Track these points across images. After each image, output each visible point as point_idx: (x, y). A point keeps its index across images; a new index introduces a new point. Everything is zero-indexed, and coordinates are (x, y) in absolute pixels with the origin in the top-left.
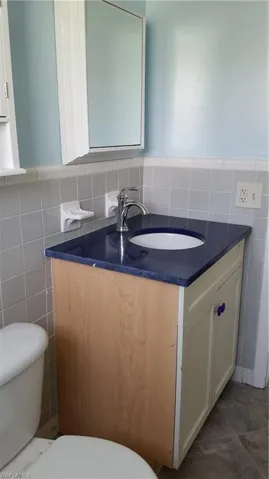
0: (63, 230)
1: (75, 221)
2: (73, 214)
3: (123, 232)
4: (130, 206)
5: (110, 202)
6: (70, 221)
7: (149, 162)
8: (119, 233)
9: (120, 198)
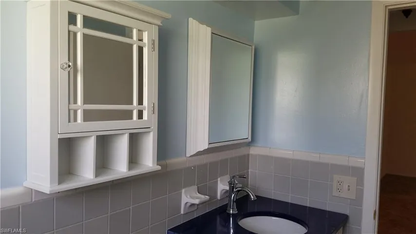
0: (182, 212)
1: (193, 205)
2: (191, 197)
3: (233, 214)
4: (239, 191)
5: (222, 186)
6: (189, 204)
7: (254, 151)
8: (229, 215)
9: (230, 183)
